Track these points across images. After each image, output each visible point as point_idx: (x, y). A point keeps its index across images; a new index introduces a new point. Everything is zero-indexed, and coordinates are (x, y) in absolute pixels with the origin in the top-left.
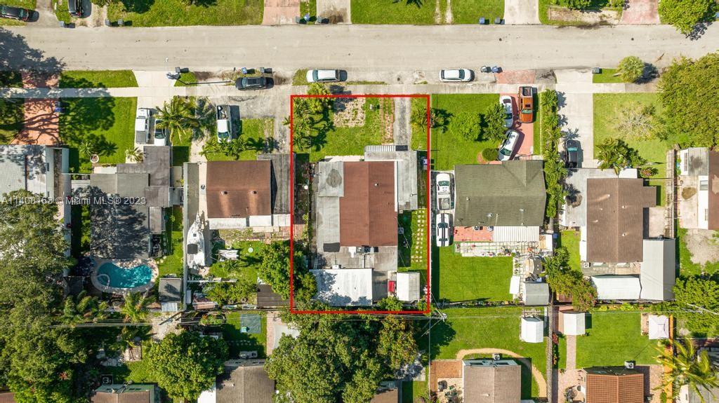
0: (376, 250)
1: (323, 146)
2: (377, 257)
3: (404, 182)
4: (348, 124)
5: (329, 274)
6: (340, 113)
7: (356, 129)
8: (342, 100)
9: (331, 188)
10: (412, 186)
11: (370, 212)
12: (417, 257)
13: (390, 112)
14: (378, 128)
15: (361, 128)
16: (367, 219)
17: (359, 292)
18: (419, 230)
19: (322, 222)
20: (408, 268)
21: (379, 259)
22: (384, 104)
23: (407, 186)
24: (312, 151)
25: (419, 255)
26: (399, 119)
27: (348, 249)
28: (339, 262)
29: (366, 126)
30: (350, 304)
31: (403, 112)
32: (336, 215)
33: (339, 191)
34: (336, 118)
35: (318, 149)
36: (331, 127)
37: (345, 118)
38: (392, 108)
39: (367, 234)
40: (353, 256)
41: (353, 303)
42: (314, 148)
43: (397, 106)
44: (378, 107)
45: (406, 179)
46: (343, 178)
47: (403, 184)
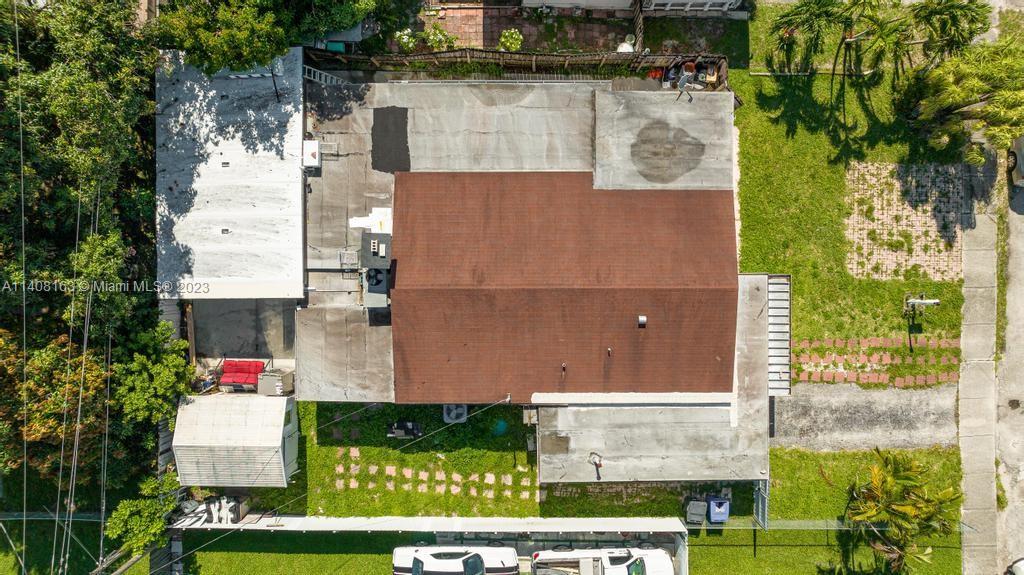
0: (379, 317)
1: (775, 121)
2: (351, 318)
3: (648, 432)
4: (855, 217)
5: (282, 127)
6: (897, 185)
7: (836, 245)
8: (944, 194)
9: (630, 138)
10: (632, 462)
11: (533, 293)
12: (355, 469)
13: (894, 372)
14: (840, 327)
15: (840, 262)
16: (504, 280)
17: (210, 247)
18: (457, 477)
19: (491, 102)
20: (312, 434)
21: (343, 329)
22: (924, 351)
23: (631, 443)
24: (758, 80)
25: (363, 478)
26: (869, 406)
27: (382, 204)
28: (330, 166)
29: (846, 283)
30: (162, 209)
31: (897, 419)
32: (519, 158)
33: (616, 170)
34: (877, 172)
35: (763, 101)
36: (847, 152)
37: (877, 203)
38: (910, 379)
39: (443, 280)
40: (356, 222)
41: (169, 225)
42: (770, 87)
43: (916, 396)
44: (916, 328)
45: (659, 441)
46: (671, 186)
47: (640, 425)
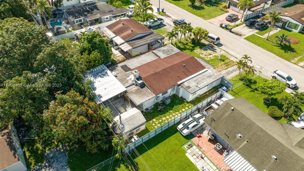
2: (138, 89)
3: (200, 79)
5: (106, 73)
8: (209, 48)
9: (162, 53)
10: (202, 84)
12: (157, 123)
13: (227, 66)
17: (103, 93)
18: (177, 113)
21: (137, 92)
22: (228, 62)
23: (199, 82)
26: (229, 71)
28: (118, 75)
33: (163, 56)
36: (192, 50)
37: (202, 53)
38: (230, 66)
40: (128, 78)
41: (93, 93)
43: (233, 67)
44: (223, 61)
45: (203, 79)
46: (172, 54)
47: (198, 79)
